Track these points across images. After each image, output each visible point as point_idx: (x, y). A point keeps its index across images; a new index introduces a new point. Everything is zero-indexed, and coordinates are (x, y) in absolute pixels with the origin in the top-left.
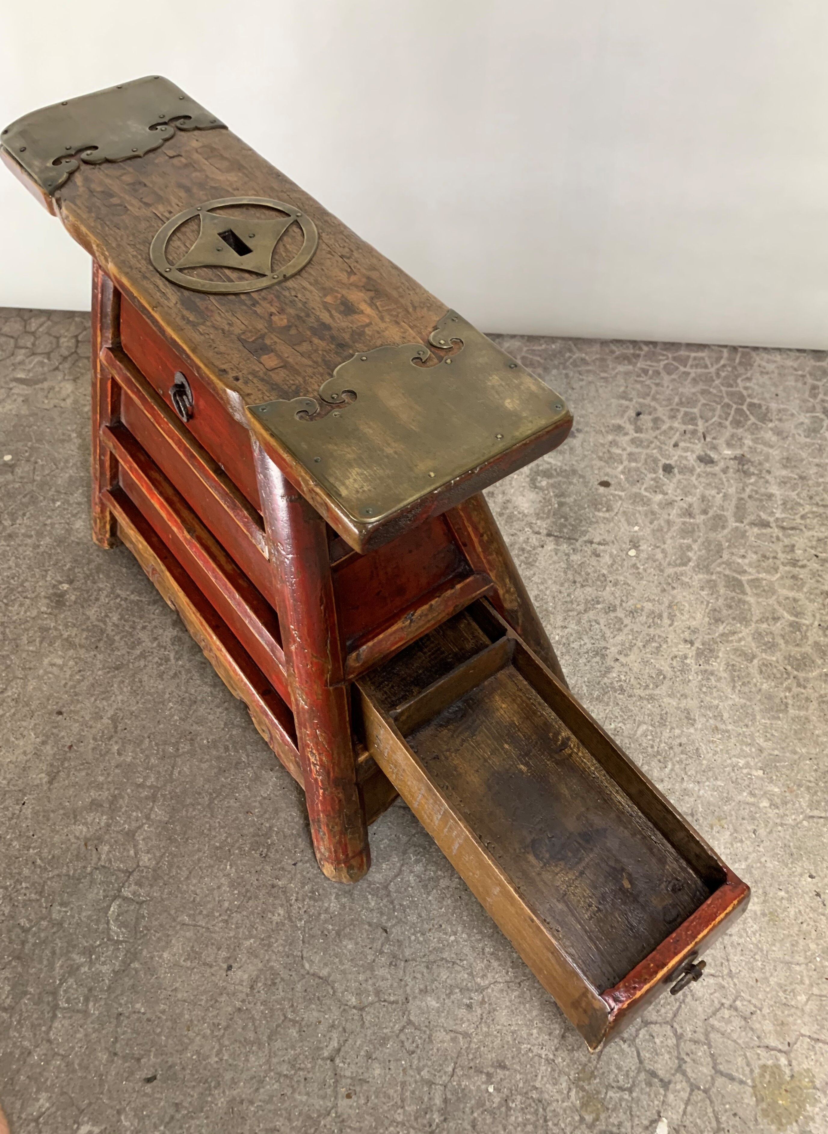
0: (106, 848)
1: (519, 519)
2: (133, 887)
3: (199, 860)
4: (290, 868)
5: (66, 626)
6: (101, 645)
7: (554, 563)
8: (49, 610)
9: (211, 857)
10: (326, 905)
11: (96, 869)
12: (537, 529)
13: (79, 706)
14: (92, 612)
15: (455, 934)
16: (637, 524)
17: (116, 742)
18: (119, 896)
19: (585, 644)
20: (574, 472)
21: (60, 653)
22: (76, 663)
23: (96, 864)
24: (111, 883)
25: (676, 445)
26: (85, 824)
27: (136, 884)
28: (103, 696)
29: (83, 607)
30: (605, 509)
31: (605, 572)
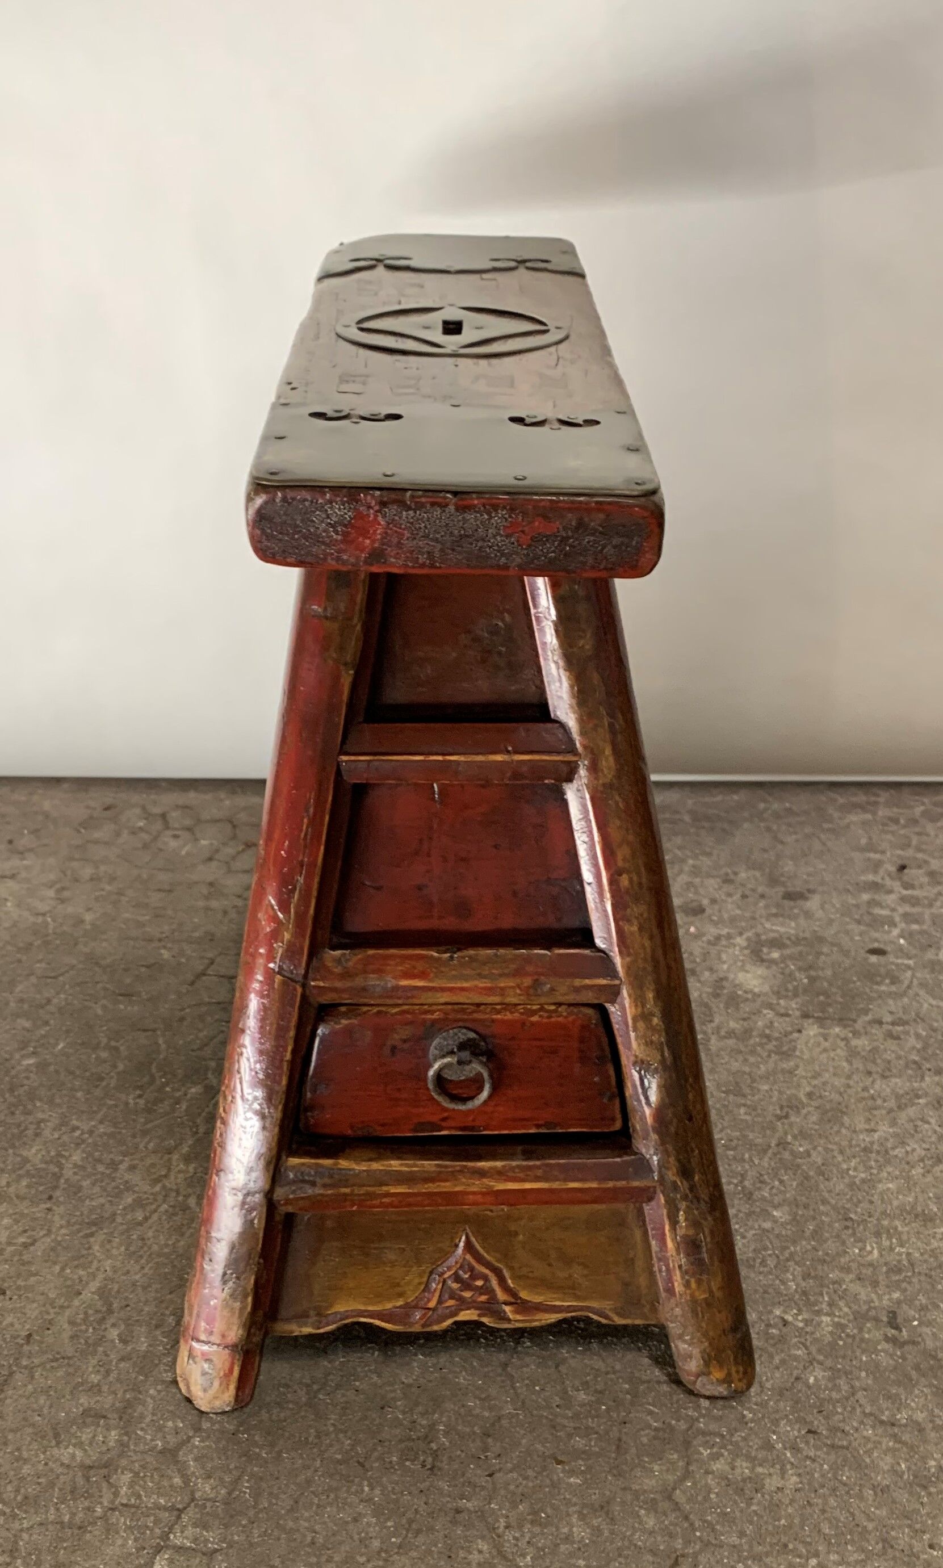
0: (127, 1477)
1: (747, 1000)
2: (190, 1531)
3: (309, 1482)
4: (483, 1481)
6: (58, 1193)
7: (825, 1050)
9: (331, 1476)
10: (566, 1530)
11: (113, 1509)
12: (782, 1011)
13: (32, 1279)
14: (34, 1153)
15: (816, 1555)
17: (114, 1325)
18: (167, 1547)
19: (914, 1150)
20: (821, 940)
22: (17, 1222)
23: (112, 1502)
24: (147, 1527)
26: (80, 1445)
27: (195, 1525)
28: (76, 1262)
29: (13, 1146)
30: (887, 981)
31: (917, 1058)
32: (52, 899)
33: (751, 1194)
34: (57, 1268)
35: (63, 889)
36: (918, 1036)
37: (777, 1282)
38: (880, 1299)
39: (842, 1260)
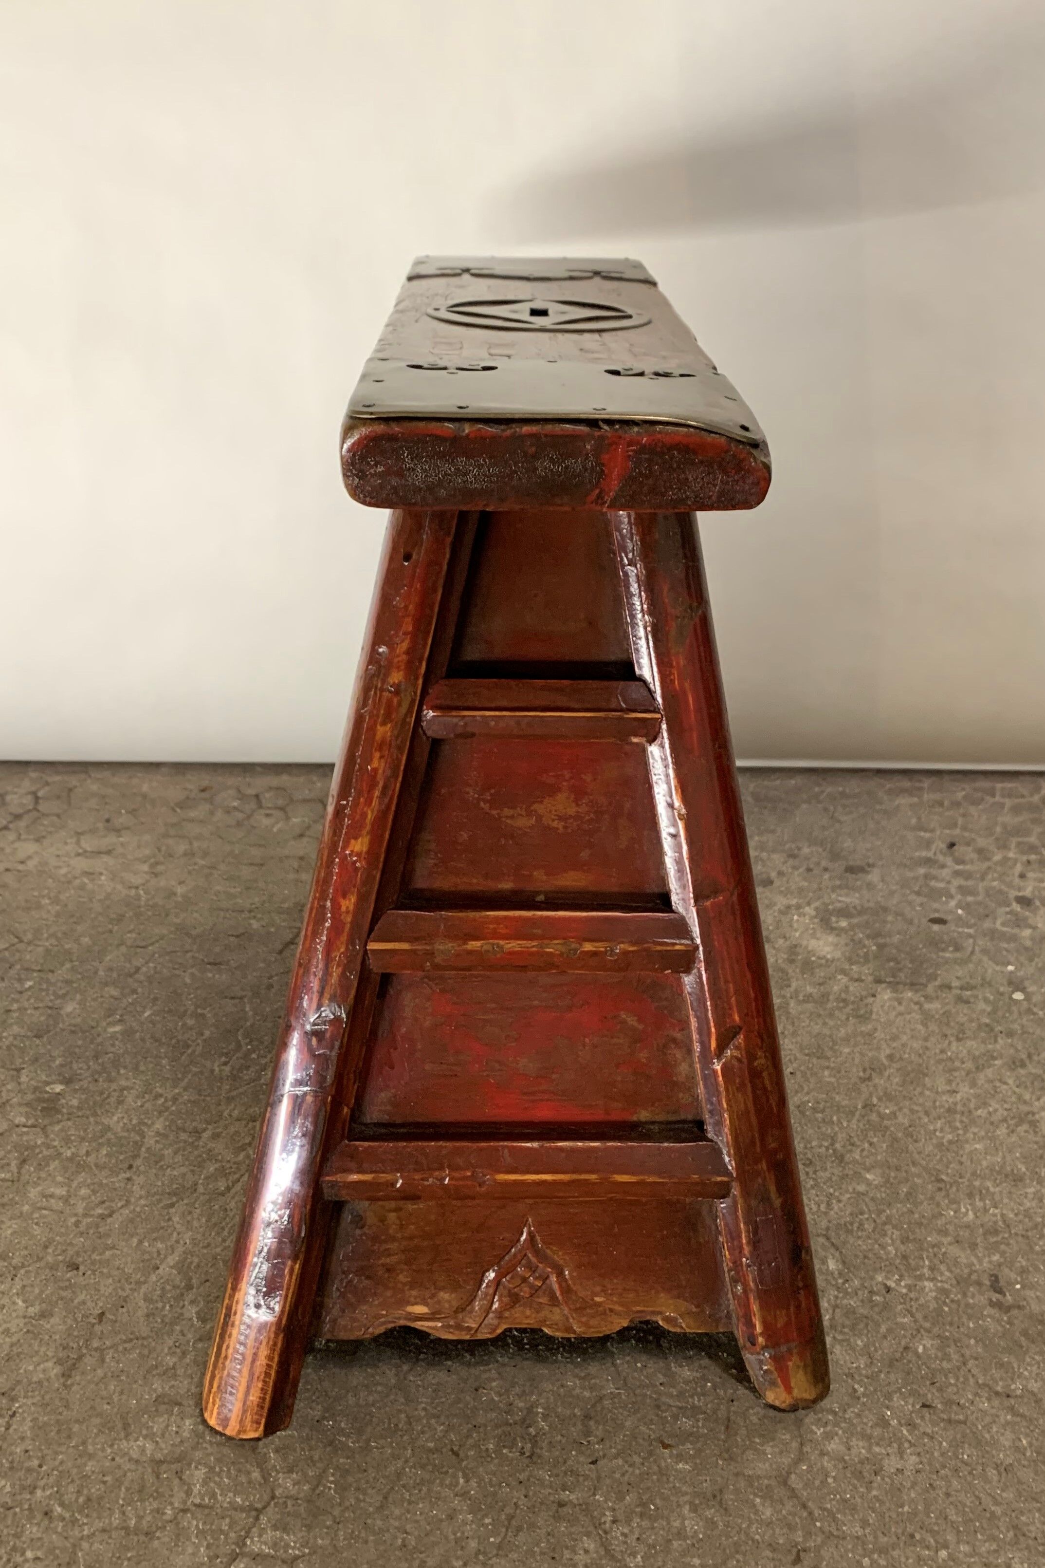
0: (200, 1473)
1: (821, 965)
2: (270, 1534)
3: (399, 1475)
4: (587, 1469)
5: (67, 1141)
6: (138, 1162)
7: (901, 1014)
8: (30, 1123)
9: (423, 1467)
10: (677, 1524)
11: (185, 1511)
12: (856, 976)
13: (108, 1253)
14: (115, 1120)
15: (946, 1546)
16: (1009, 963)
17: (192, 1302)
18: (243, 1554)
19: (996, 1110)
20: (885, 910)
21: (59, 1179)
22: (94, 1192)
23: (185, 1502)
24: (222, 1532)
25: (1022, 876)
26: (150, 1436)
27: (275, 1528)
28: (155, 1235)
29: (95, 1114)
30: (951, 949)
31: (987, 1021)
32: (146, 873)
33: (842, 1156)
34: (135, 1241)
35: (157, 863)
36: (986, 1000)
37: (876, 1246)
38: (980, 1261)
39: (939, 1222)
